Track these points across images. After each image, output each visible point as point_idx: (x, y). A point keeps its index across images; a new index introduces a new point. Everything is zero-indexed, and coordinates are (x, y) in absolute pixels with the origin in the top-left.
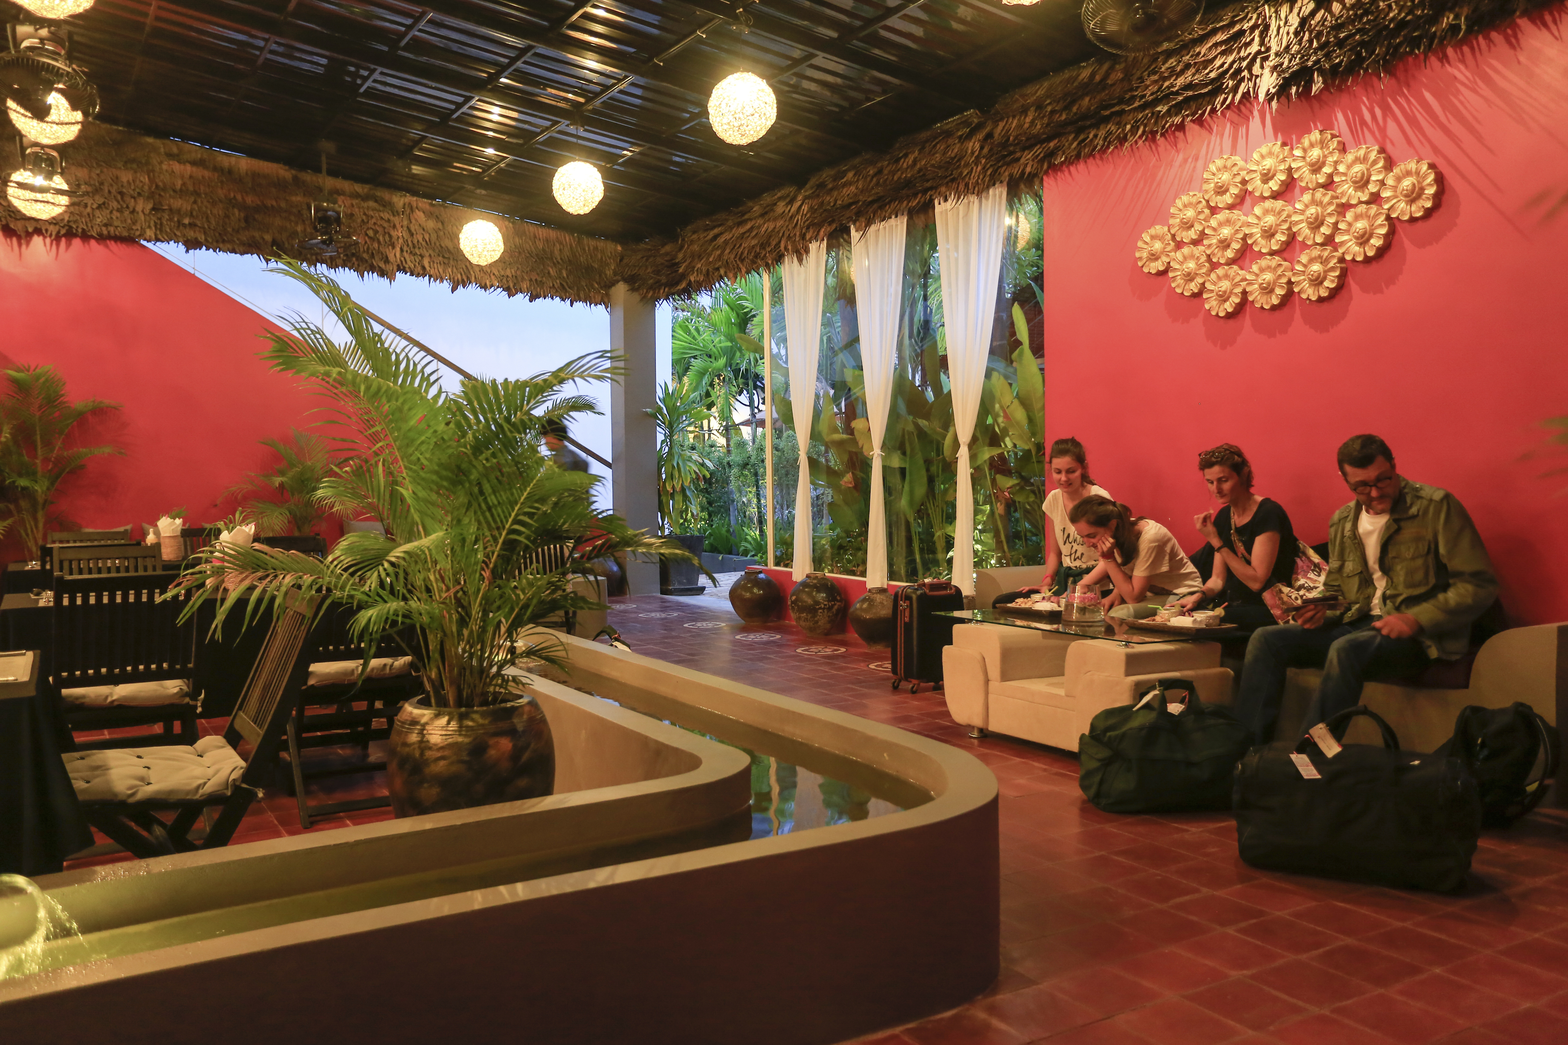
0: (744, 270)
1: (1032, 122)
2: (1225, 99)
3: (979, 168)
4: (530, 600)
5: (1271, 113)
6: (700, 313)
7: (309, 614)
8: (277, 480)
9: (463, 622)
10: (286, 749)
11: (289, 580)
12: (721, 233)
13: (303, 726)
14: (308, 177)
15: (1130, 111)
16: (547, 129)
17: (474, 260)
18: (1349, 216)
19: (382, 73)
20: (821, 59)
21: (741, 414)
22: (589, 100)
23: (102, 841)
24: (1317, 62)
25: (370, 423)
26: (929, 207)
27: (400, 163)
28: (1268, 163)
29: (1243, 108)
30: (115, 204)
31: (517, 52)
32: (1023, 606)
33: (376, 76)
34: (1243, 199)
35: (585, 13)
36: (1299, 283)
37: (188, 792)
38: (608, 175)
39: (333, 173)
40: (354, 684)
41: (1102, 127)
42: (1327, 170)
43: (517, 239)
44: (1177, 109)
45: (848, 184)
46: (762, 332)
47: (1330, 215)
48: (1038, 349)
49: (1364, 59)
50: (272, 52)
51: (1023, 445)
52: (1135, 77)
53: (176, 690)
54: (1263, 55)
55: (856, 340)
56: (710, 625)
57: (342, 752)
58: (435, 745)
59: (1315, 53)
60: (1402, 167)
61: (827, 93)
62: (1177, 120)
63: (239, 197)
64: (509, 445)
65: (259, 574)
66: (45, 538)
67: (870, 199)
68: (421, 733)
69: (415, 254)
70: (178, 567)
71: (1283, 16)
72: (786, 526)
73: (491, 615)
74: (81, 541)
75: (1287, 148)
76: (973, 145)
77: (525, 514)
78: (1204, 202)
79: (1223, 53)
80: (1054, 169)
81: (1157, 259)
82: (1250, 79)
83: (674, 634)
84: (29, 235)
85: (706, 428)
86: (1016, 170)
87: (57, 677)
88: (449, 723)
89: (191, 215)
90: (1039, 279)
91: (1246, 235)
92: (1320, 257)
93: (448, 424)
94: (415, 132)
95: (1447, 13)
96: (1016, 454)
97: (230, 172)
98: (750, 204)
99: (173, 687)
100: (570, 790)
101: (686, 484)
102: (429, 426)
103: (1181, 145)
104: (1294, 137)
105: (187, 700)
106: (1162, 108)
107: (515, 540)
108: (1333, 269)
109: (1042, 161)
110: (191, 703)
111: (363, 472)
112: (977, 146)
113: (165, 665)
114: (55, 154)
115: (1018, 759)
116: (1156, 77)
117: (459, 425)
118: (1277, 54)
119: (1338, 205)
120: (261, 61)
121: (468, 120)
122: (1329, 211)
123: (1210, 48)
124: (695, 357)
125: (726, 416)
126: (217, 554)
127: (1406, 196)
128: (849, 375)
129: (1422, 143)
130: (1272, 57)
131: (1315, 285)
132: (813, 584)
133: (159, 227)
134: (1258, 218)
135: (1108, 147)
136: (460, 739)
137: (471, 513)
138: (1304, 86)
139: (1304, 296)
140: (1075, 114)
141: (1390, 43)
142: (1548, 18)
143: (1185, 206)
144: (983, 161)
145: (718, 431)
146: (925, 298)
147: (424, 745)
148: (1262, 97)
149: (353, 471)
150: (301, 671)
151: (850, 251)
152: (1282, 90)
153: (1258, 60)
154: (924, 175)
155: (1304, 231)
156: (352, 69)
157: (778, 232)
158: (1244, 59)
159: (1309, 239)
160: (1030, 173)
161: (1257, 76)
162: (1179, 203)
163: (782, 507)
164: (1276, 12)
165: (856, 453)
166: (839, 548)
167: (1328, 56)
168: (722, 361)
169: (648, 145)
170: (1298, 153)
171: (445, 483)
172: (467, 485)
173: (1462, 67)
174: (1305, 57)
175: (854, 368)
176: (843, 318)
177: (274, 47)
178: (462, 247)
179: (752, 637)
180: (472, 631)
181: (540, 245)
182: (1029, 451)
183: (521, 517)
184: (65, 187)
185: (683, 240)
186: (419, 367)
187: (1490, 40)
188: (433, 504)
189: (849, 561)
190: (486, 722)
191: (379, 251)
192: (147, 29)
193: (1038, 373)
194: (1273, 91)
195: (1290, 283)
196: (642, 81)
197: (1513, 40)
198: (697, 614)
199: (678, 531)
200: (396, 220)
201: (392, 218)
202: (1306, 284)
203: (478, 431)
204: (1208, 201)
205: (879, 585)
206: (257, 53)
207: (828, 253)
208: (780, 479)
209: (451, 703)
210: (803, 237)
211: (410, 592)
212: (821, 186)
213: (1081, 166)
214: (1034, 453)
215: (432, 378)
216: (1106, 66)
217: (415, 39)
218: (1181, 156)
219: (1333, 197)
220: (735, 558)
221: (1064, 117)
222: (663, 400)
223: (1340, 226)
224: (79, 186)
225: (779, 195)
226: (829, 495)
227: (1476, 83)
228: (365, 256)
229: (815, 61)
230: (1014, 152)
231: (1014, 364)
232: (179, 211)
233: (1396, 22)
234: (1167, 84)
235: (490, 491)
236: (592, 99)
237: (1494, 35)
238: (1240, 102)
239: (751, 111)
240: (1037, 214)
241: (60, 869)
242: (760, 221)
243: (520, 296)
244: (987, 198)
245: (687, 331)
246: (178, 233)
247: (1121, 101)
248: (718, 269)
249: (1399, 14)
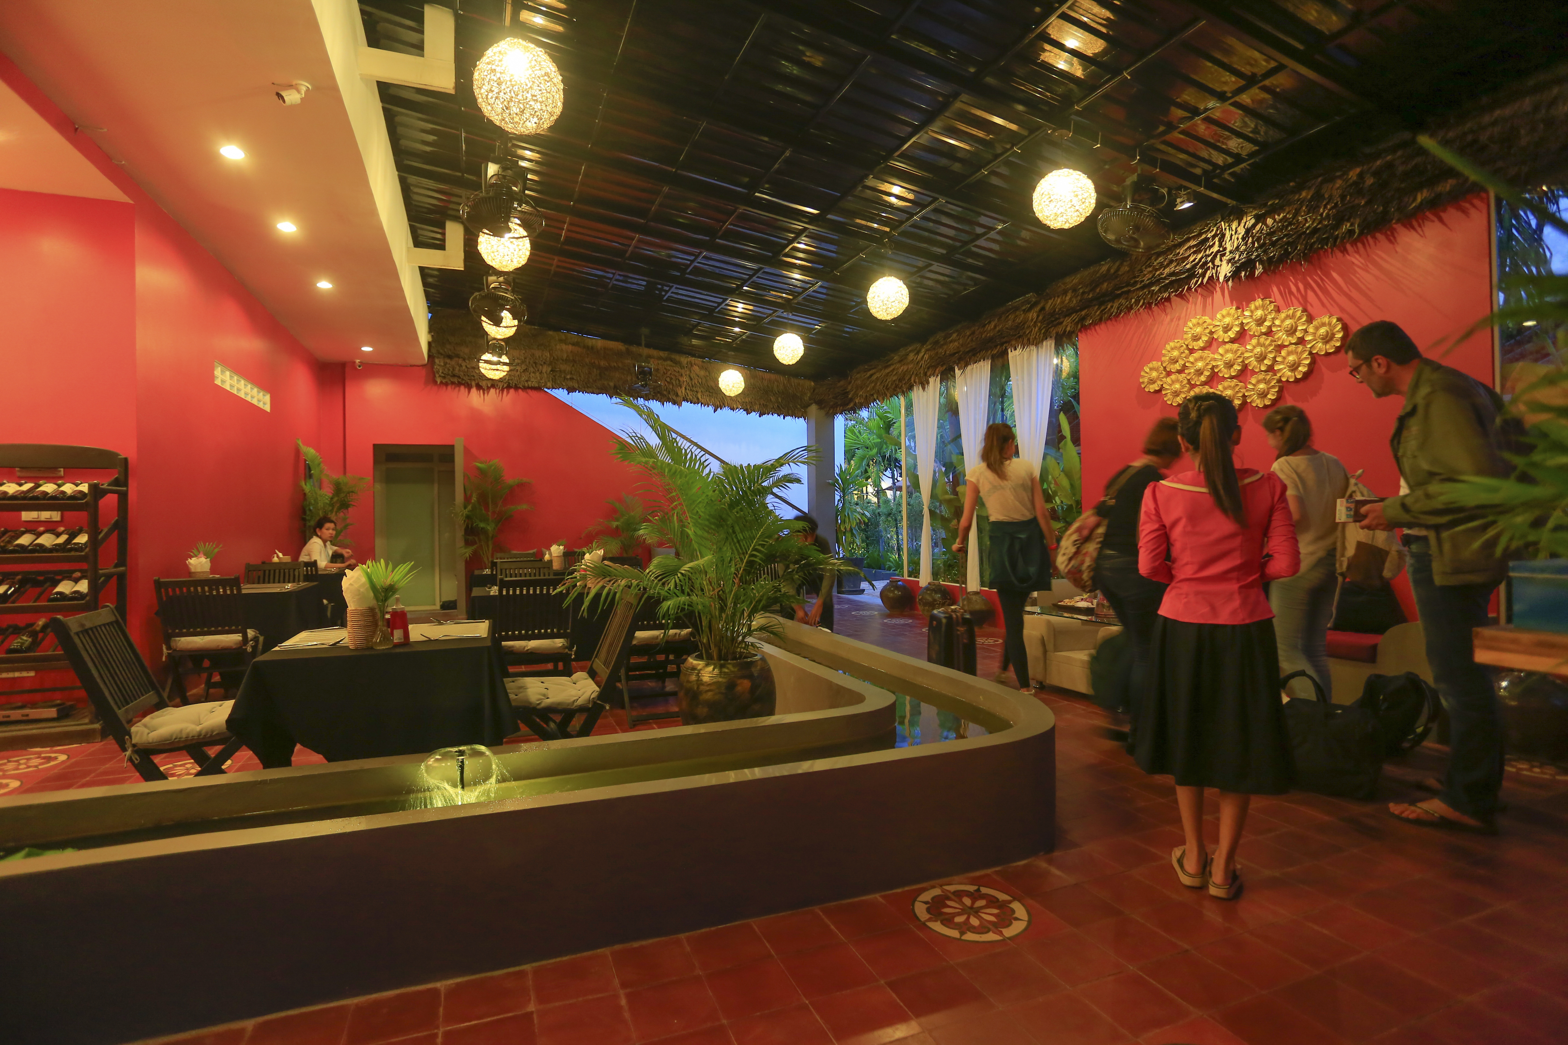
0: (888, 395)
1: (1070, 299)
2: (1197, 281)
3: (1037, 329)
4: (762, 596)
5: (1228, 289)
6: (861, 421)
7: (635, 603)
8: (615, 524)
9: (722, 609)
10: (620, 681)
11: (623, 583)
12: (875, 373)
13: (629, 669)
14: (634, 349)
15: (1134, 290)
16: (770, 315)
17: (727, 394)
18: (1284, 353)
19: (676, 288)
20: (936, 266)
21: (886, 483)
22: (795, 297)
23: (524, 729)
24: (1257, 256)
25: (669, 491)
26: (1005, 354)
27: (686, 339)
28: (1227, 320)
29: (1208, 286)
30: (532, 369)
31: (753, 272)
32: (1069, 604)
33: (673, 290)
34: (1211, 343)
35: (794, 247)
36: (1250, 396)
37: (568, 704)
38: (806, 340)
39: (648, 346)
40: (658, 645)
41: (1116, 301)
42: (1267, 323)
43: (752, 380)
44: (1165, 288)
45: (954, 341)
46: (900, 433)
47: (1270, 352)
48: (1076, 441)
49: (1290, 253)
50: (617, 280)
51: (1067, 502)
52: (1137, 269)
53: (561, 645)
54: (1222, 253)
55: (959, 436)
56: (868, 613)
57: (651, 684)
58: (706, 682)
59: (1257, 250)
60: (1319, 320)
61: (939, 286)
62: (1166, 295)
63: (596, 362)
64: (751, 503)
65: (608, 579)
66: (492, 557)
67: (968, 350)
68: (698, 675)
69: (693, 391)
70: (563, 574)
71: (1234, 228)
72: (915, 553)
73: (739, 605)
74: (511, 558)
75: (1239, 311)
76: (1033, 315)
77: (760, 545)
78: (1185, 346)
79: (1194, 253)
80: (1085, 328)
81: (1154, 383)
82: (1213, 268)
83: (846, 618)
84: (489, 388)
85: (865, 492)
86: (1060, 329)
87: (500, 635)
88: (714, 670)
89: (571, 373)
90: (1076, 397)
91: (1213, 366)
92: (1264, 379)
93: (714, 491)
94: (694, 320)
95: (1345, 223)
96: (1062, 508)
97: (592, 348)
98: (893, 355)
99: (559, 642)
100: (784, 713)
101: (853, 526)
102: (704, 493)
103: (1168, 310)
104: (1244, 303)
105: (567, 650)
106: (1155, 288)
107: (754, 561)
108: (1273, 387)
109: (1077, 323)
110: (569, 652)
111: (666, 519)
112: (1035, 315)
113: (555, 630)
114: (503, 343)
115: (1066, 702)
116: (1151, 269)
117: (721, 492)
118: (1231, 252)
119: (1276, 346)
120: (610, 285)
121: (725, 312)
122: (1270, 350)
123: (1186, 249)
124: (858, 449)
125: (877, 484)
126: (583, 566)
127: (1323, 339)
128: (955, 458)
129: (1332, 305)
130: (1228, 254)
131: (1262, 397)
132: (933, 588)
133: (554, 380)
134: (1222, 355)
135: (1120, 314)
136: (720, 680)
137: (727, 544)
138: (1250, 271)
139: (1254, 405)
140: (1098, 293)
141: (1307, 242)
142: (1415, 223)
143: (1172, 349)
144: (1039, 325)
145: (872, 493)
146: (1003, 410)
147: (699, 682)
148: (1221, 279)
149: (660, 519)
150: (630, 635)
151: (955, 382)
152: (1235, 275)
153: (1218, 256)
154: (1001, 334)
155: (1253, 363)
156: (660, 286)
157: (910, 372)
158: (1209, 256)
159: (1256, 368)
160: (1069, 331)
161: (1218, 266)
162: (1168, 347)
163: (912, 540)
164: (1229, 226)
165: (959, 507)
166: (949, 566)
167: (1265, 252)
168: (875, 451)
169: (830, 322)
170: (1247, 313)
171: (713, 527)
172: (726, 527)
173: (1357, 256)
174: (1249, 252)
175: (957, 454)
176: (951, 424)
177: (618, 277)
178: (720, 386)
179: (894, 621)
180: (727, 615)
181: (766, 384)
182: (1071, 505)
183: (757, 547)
184: (507, 361)
185: (851, 378)
186: (698, 457)
187: (1376, 238)
188: (706, 539)
189: (955, 574)
190: (736, 670)
191: (673, 390)
192: (552, 272)
193: (1077, 456)
194: (1229, 275)
195: (1244, 396)
196: (826, 284)
197: (1392, 238)
198: (860, 606)
199: (848, 555)
200: (683, 371)
201: (680, 370)
202: (1255, 397)
203: (732, 495)
204: (1187, 345)
205: (975, 590)
206: (609, 281)
207: (941, 383)
208: (911, 523)
209: (715, 657)
210: (925, 374)
211: (692, 591)
212: (936, 343)
213: (1103, 326)
214: (1074, 506)
215: (706, 464)
216: (1117, 264)
217: (695, 267)
218: (1169, 317)
219: (1272, 341)
220: (883, 572)
221: (1091, 296)
222: (839, 475)
223: (1277, 359)
224: (514, 360)
225: (910, 349)
226: (943, 534)
227: (1367, 266)
228: (665, 393)
229: (932, 268)
230: (1059, 318)
231: (1061, 450)
232: (565, 371)
233: (1310, 229)
234: (1158, 273)
235: (739, 531)
236: (797, 296)
237: (1378, 235)
238: (1207, 282)
239: (893, 299)
240: (1075, 356)
241: (501, 744)
242: (898, 365)
243: (753, 414)
244: (1042, 347)
245: (854, 433)
246: (564, 384)
247: (1128, 285)
248: (872, 395)
249: (1312, 224)
